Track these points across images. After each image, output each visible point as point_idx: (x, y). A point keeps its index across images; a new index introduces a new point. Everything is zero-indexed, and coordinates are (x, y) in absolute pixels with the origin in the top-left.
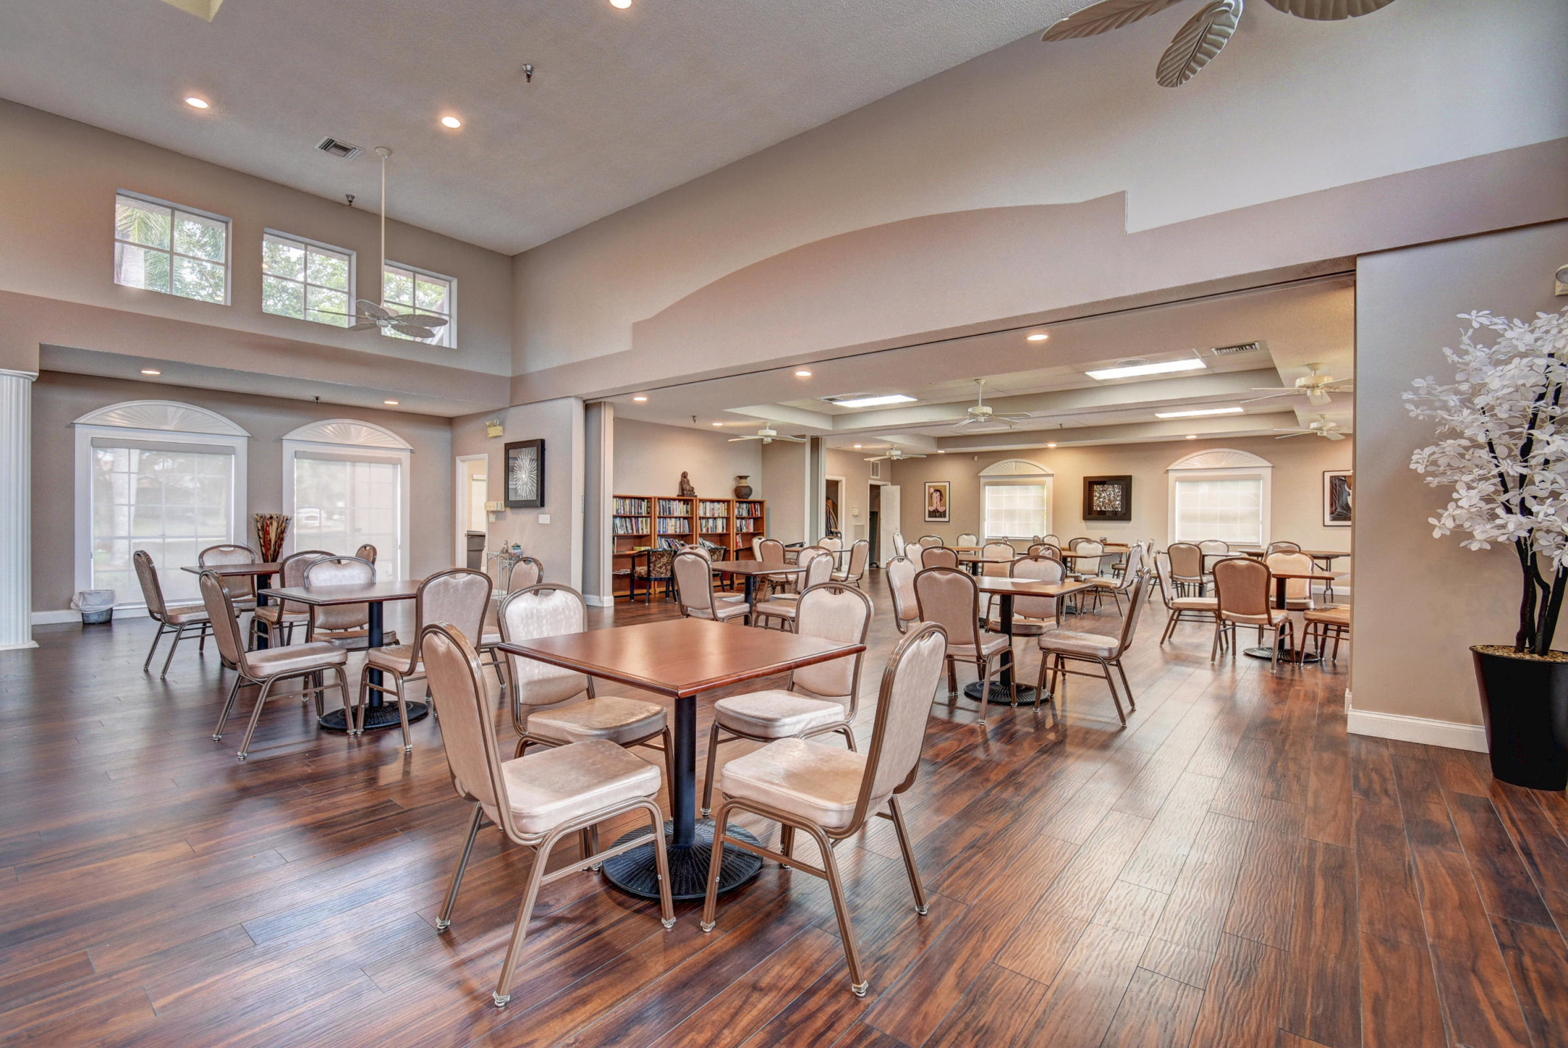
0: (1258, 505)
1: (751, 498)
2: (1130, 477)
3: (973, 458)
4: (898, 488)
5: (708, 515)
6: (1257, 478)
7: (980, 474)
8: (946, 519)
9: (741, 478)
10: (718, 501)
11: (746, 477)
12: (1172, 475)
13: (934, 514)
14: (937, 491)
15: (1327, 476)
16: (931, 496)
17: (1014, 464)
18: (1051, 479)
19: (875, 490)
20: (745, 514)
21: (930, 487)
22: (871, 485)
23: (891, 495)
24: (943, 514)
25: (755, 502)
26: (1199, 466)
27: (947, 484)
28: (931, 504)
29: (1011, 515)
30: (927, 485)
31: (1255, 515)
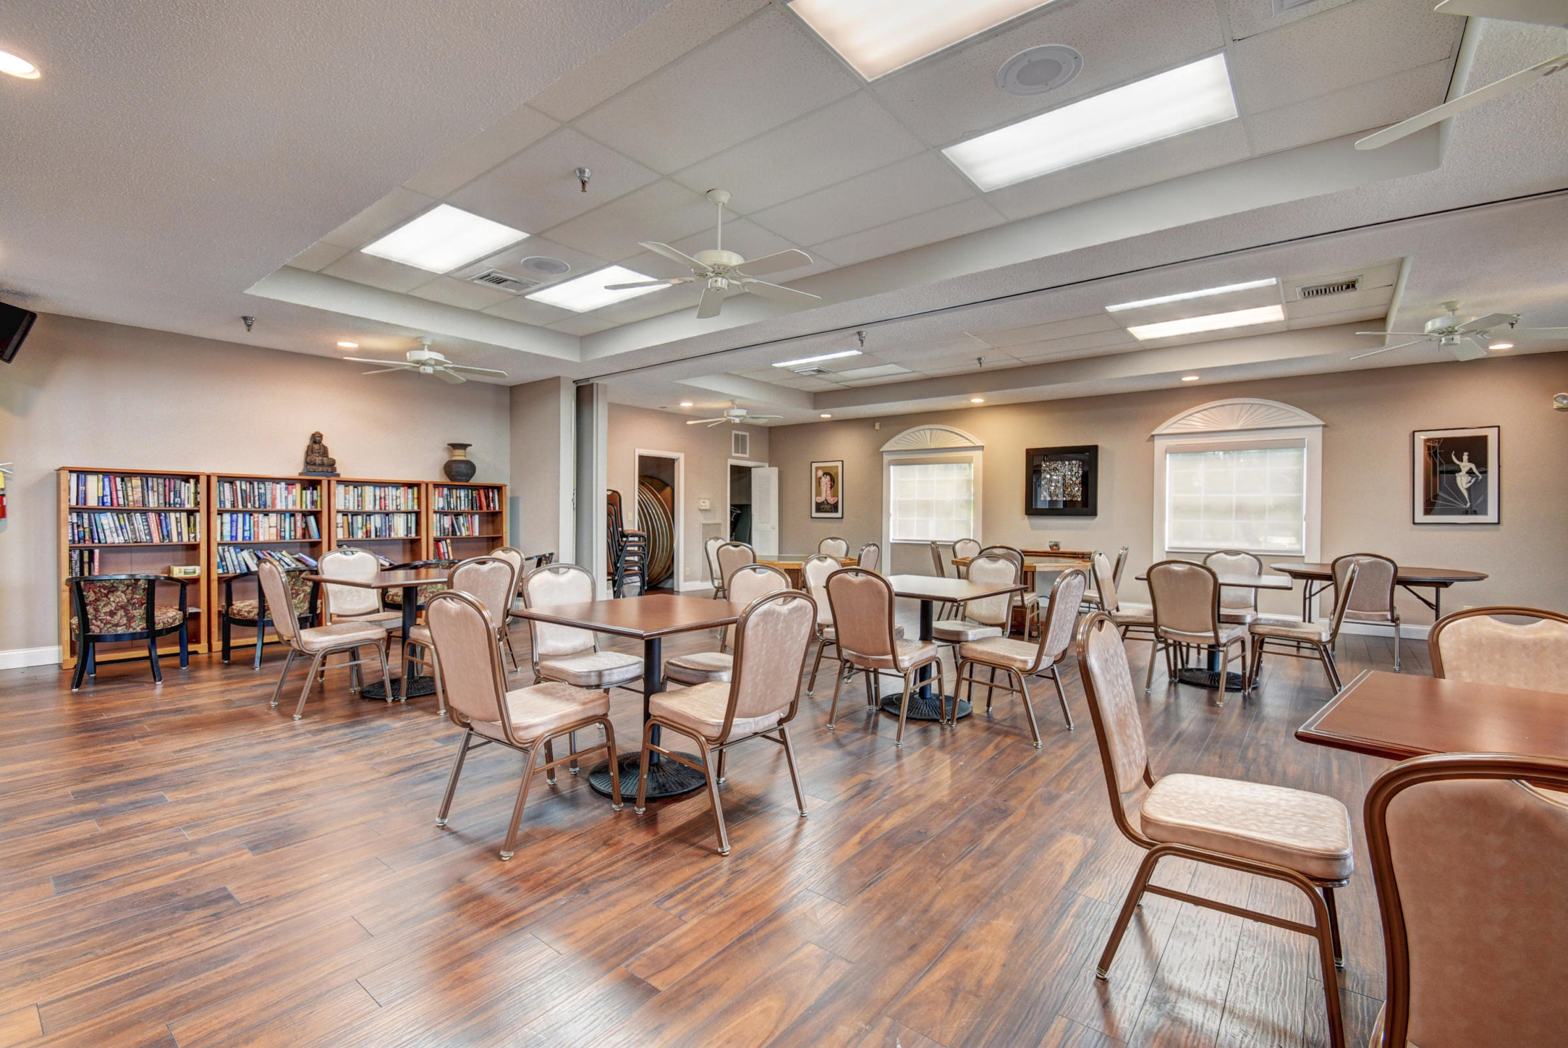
0: (1301, 491)
1: (474, 481)
2: (1094, 449)
3: (874, 426)
4: (775, 470)
5: (369, 507)
6: (1298, 445)
7: (884, 449)
8: (839, 515)
9: (455, 446)
10: (397, 485)
11: (464, 446)
12: (1160, 444)
13: (820, 507)
14: (826, 474)
15: (1421, 438)
16: (819, 480)
17: (928, 432)
18: (979, 453)
19: (741, 476)
20: (464, 506)
21: (817, 469)
22: (732, 467)
23: (765, 481)
24: (835, 508)
25: (487, 488)
26: (1201, 427)
27: (839, 464)
28: (818, 494)
29: (926, 507)
30: (814, 465)
31: (1295, 507)
